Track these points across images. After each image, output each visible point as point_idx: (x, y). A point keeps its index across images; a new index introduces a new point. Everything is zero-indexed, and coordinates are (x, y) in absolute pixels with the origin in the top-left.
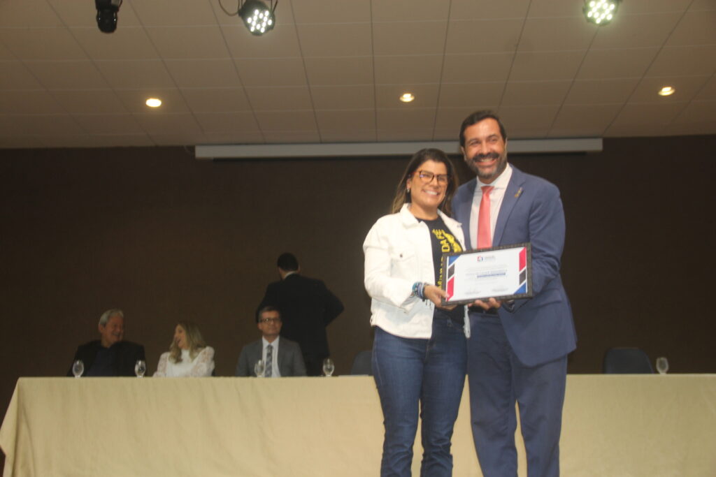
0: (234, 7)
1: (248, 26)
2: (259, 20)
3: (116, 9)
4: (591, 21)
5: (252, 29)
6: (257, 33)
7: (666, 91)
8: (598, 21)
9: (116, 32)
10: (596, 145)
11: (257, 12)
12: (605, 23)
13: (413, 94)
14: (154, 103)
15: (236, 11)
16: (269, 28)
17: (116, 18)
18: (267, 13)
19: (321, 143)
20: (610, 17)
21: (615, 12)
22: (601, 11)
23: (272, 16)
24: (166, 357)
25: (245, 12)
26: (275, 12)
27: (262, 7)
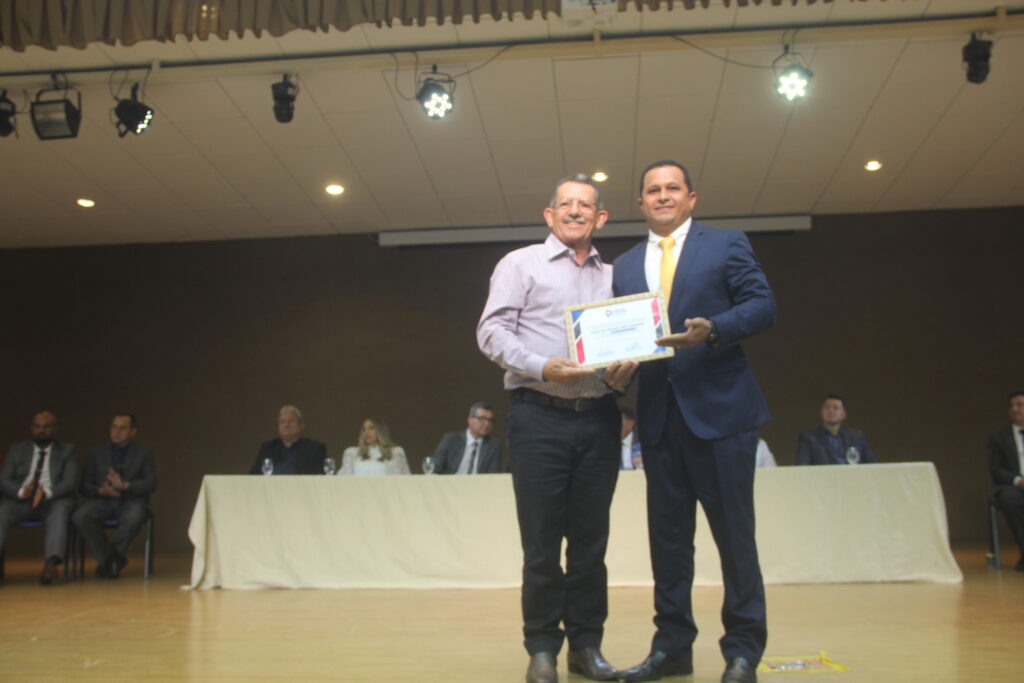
0: (412, 91)
1: (426, 110)
2: (438, 105)
3: (292, 98)
4: (783, 96)
5: (431, 114)
6: (436, 117)
7: (873, 166)
8: (790, 97)
9: (293, 121)
10: (804, 224)
11: (435, 96)
12: (797, 99)
13: (606, 173)
14: (335, 190)
15: (413, 95)
16: (448, 112)
17: (292, 108)
18: (446, 97)
19: (512, 226)
20: (802, 93)
21: (807, 88)
22: (792, 87)
23: (451, 100)
24: (351, 453)
25: (423, 95)
26: (455, 95)
27: (441, 91)
